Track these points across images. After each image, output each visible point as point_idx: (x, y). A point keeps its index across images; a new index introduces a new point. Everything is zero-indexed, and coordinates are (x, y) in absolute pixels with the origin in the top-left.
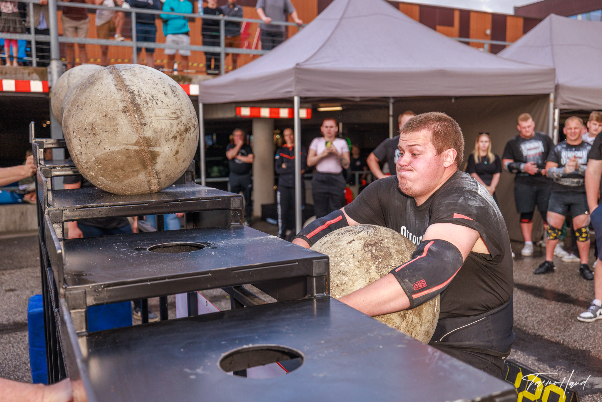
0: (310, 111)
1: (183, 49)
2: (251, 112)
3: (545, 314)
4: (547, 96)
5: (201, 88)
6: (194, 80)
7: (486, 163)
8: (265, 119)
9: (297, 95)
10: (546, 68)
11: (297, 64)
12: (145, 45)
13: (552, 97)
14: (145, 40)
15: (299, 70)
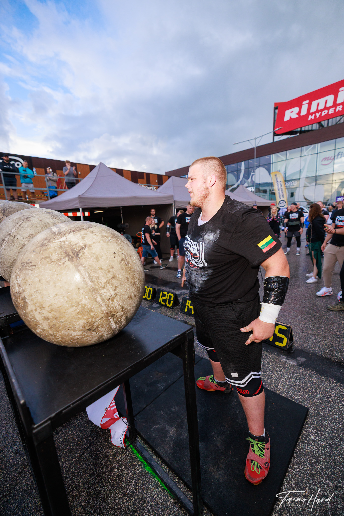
0: (89, 213)
3: (173, 275)
4: (172, 204)
9: (81, 207)
10: (170, 195)
11: (79, 195)
13: (173, 205)
15: (80, 197)
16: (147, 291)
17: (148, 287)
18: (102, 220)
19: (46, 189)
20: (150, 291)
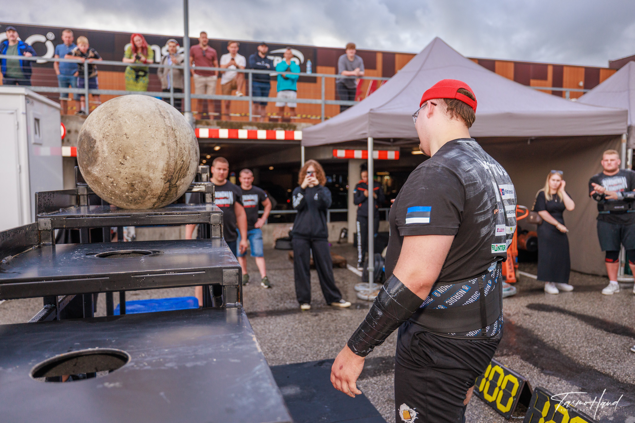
0: (398, 153)
1: (290, 102)
2: (346, 154)
4: (619, 136)
5: (304, 133)
6: (298, 127)
7: (556, 201)
8: (358, 160)
9: (371, 137)
10: (617, 110)
11: (371, 110)
12: (260, 99)
13: (624, 137)
14: (263, 95)
15: (372, 114)
16: (502, 382)
17: (506, 373)
19: (319, 101)
20: (510, 385)
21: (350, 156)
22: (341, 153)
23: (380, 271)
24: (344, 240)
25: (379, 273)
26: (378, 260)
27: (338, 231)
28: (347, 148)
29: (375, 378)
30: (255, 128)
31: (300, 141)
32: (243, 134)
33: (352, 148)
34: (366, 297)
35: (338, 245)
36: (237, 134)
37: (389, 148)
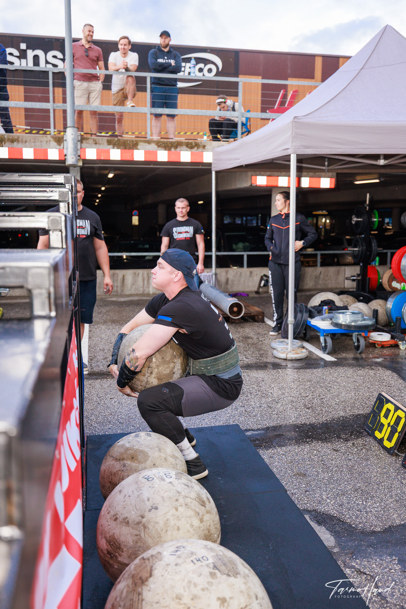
0: (334, 180)
2: (268, 181)
5: (215, 154)
9: (294, 153)
11: (295, 117)
15: (296, 123)
18: (368, 202)
21: (272, 184)
22: (261, 181)
23: (303, 324)
24: (265, 289)
25: (302, 327)
26: (301, 311)
27: (257, 279)
28: (269, 173)
29: (284, 448)
30: (153, 147)
31: (210, 164)
32: (139, 155)
33: (276, 173)
34: (283, 356)
35: (257, 296)
36: (132, 155)
37: (323, 174)
